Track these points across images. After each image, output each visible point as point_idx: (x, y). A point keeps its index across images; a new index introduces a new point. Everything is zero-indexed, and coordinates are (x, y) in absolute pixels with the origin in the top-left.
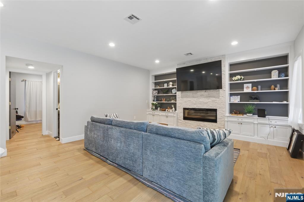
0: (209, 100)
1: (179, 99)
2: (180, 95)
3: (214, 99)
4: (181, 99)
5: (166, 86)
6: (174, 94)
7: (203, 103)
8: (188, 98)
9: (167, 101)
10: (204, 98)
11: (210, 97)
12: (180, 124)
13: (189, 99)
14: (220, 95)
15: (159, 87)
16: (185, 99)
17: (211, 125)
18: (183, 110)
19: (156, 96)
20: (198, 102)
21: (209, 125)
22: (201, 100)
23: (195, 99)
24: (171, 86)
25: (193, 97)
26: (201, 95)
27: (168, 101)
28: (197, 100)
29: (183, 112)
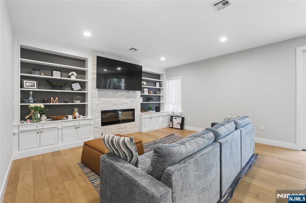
0: (129, 101)
1: (95, 99)
2: (97, 94)
3: (133, 99)
4: (97, 98)
5: (57, 75)
6: (77, 90)
7: (123, 103)
8: (107, 97)
9: (65, 102)
10: (124, 99)
11: (129, 97)
12: (96, 133)
13: (109, 99)
14: (137, 96)
15: (43, 74)
16: (103, 99)
17: (130, 125)
18: (101, 114)
19: (33, 91)
20: (119, 103)
21: (128, 125)
22: (122, 101)
23: (116, 99)
24: (73, 78)
25: (114, 97)
26: (121, 96)
27: (67, 102)
28: (118, 100)
29: (101, 116)
